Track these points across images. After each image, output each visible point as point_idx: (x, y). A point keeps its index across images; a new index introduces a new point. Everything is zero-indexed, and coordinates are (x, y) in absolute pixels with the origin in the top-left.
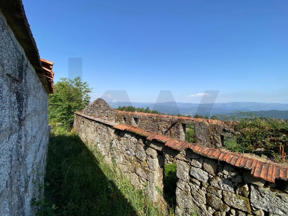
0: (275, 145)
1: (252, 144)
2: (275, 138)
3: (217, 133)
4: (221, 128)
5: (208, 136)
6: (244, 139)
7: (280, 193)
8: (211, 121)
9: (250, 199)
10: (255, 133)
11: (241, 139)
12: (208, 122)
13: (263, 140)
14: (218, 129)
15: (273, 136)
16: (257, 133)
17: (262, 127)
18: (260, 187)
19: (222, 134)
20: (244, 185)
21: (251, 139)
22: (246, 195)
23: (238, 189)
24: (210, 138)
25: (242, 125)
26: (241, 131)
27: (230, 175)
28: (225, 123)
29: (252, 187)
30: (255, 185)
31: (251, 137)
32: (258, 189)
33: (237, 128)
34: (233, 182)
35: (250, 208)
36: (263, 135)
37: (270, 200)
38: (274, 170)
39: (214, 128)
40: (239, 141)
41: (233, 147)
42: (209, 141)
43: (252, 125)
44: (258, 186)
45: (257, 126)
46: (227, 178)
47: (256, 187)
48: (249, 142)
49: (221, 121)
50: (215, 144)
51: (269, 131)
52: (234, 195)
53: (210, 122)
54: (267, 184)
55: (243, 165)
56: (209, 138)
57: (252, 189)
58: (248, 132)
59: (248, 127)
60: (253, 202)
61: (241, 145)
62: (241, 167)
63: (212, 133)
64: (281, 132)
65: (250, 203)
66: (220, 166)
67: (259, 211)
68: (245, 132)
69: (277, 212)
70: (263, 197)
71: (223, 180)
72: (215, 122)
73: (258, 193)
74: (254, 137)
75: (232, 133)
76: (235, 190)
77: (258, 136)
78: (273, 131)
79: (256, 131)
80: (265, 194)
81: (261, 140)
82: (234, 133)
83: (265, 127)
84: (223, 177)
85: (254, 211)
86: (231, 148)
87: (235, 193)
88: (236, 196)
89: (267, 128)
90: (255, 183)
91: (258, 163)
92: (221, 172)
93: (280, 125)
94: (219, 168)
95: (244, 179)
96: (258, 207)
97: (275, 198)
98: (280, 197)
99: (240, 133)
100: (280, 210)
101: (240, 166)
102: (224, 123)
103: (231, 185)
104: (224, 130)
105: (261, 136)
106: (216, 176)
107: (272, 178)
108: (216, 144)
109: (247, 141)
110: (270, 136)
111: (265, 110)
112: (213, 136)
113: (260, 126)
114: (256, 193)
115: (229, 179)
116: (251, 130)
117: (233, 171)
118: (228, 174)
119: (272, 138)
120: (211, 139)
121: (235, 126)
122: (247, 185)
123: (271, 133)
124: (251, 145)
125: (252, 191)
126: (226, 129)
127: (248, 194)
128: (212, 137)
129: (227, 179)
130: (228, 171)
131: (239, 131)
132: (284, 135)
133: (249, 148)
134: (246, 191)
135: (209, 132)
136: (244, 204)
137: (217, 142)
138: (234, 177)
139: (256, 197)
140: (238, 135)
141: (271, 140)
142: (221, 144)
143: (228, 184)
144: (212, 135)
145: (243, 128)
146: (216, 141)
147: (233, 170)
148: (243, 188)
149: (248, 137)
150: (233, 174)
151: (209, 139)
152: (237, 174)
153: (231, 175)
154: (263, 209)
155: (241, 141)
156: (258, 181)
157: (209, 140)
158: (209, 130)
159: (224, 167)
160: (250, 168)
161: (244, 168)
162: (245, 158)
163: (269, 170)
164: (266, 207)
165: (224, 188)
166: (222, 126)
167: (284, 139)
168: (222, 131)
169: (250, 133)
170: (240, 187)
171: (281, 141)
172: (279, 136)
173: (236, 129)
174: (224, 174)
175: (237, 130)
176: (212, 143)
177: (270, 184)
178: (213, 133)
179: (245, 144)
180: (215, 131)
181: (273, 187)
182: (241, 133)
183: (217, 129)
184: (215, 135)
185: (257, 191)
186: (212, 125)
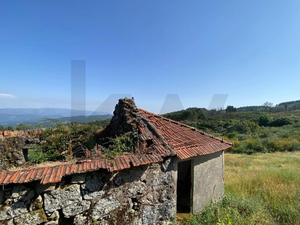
0: (76, 145)
1: (58, 149)
2: (75, 139)
3: (17, 147)
4: (23, 140)
5: (4, 155)
6: (50, 147)
7: (68, 186)
8: (9, 133)
9: (45, 207)
10: (60, 138)
11: (47, 148)
12: (3, 135)
13: (67, 143)
14: (19, 142)
15: (74, 138)
16: (62, 138)
17: (66, 132)
18: (52, 191)
19: (25, 147)
20: (37, 197)
21: (57, 145)
22: (40, 207)
23: (31, 205)
24: (7, 156)
25: (48, 132)
26: (47, 139)
27: (20, 196)
28: (29, 133)
29: (45, 195)
30: (48, 191)
31: (56, 143)
32: (50, 194)
33: (43, 137)
34: (25, 202)
35: (45, 217)
36: (67, 139)
37: (61, 197)
38: (62, 170)
39: (13, 142)
40: (45, 150)
41: (38, 159)
42: (6, 161)
43: (57, 132)
44: (50, 191)
45: (62, 131)
46: (17, 200)
47: (49, 193)
48: (55, 149)
49: (23, 132)
50: (15, 162)
51: (71, 134)
52: (28, 215)
53: (7, 135)
54: (57, 185)
55: (33, 178)
56: (5, 156)
57: (45, 197)
58: (54, 138)
59: (54, 133)
60: (47, 209)
61: (48, 154)
62: (32, 181)
63: (10, 148)
64: (79, 134)
65: (45, 211)
66: (7, 192)
67: (53, 213)
68: (51, 139)
69: (67, 204)
70: (55, 198)
71: (13, 206)
72: (13, 134)
73: (51, 197)
74: (60, 142)
75: (37, 143)
76: (28, 209)
77: (63, 141)
78: (74, 134)
79: (61, 137)
80: (57, 195)
81: (65, 143)
82: (39, 142)
83: (68, 131)
84: (13, 202)
85: (50, 216)
86: (36, 160)
87: (29, 211)
88: (30, 214)
89: (70, 132)
90: (47, 190)
91: (49, 170)
92: (10, 198)
93: (79, 128)
94: (6, 195)
95: (37, 192)
96: (52, 210)
97: (65, 193)
98: (68, 190)
99: (45, 142)
100: (70, 201)
101: (30, 181)
102: (27, 133)
103: (23, 206)
104: (27, 142)
105: (65, 140)
106: (3, 206)
107: (59, 178)
108: (17, 162)
109: (52, 148)
110: (72, 139)
111: (75, 116)
112: (12, 152)
113: (64, 132)
114: (49, 199)
115: (20, 201)
116: (56, 136)
117: (23, 190)
118: (18, 196)
119: (73, 140)
120: (8, 158)
121: (41, 135)
122: (40, 196)
123: (72, 136)
124: (57, 151)
125: (45, 199)
126: (30, 140)
127: (42, 204)
128: (10, 154)
129: (17, 202)
130: (18, 192)
131: (45, 140)
132: (81, 136)
133: (55, 154)
134: (39, 202)
135: (5, 149)
136: (39, 216)
137: (18, 159)
138: (26, 194)
139: (49, 203)
140: (44, 144)
141: (72, 142)
142: (24, 160)
143: (19, 208)
144: (9, 151)
145: (48, 136)
146: (17, 157)
147: (24, 187)
148: (37, 201)
149: (53, 144)
150: (24, 193)
151: (4, 158)
152: (29, 189)
153: (22, 195)
154: (57, 209)
155: (47, 149)
156: (49, 187)
157: (6, 159)
158: (4, 146)
159: (12, 190)
160: (41, 177)
161: (34, 180)
162: (37, 169)
163: (58, 171)
164: (59, 205)
165: (15, 214)
166: (25, 137)
167: (81, 139)
168: (25, 144)
169: (56, 139)
170: (33, 202)
171: (80, 141)
172: (78, 137)
173: (41, 138)
174: (13, 198)
175: (42, 140)
176: (10, 162)
177: (60, 184)
178: (12, 149)
179: (51, 151)
180: (14, 145)
181: (63, 184)
182: (47, 141)
183: (17, 142)
184: (15, 150)
185: (50, 196)
186: (9, 139)
